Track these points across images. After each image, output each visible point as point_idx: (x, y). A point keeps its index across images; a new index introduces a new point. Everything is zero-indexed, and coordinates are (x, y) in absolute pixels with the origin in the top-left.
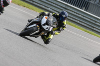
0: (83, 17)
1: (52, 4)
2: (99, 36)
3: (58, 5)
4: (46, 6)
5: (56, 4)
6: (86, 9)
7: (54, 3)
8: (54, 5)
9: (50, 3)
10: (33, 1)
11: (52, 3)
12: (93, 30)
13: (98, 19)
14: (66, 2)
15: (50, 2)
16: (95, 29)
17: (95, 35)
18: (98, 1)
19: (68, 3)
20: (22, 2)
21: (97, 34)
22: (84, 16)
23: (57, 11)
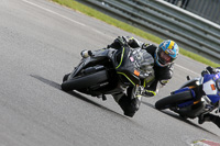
0: (177, 22)
12: (200, 51)
23: (120, 9)
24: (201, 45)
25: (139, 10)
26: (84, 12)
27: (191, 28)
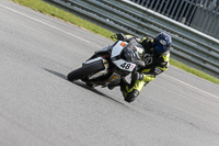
0: (181, 39)
1: (115, 10)
2: (216, 80)
3: (126, 12)
4: (100, 15)
5: (122, 10)
6: (189, 22)
7: (118, 9)
8: (118, 12)
9: (110, 8)
10: (73, 4)
11: (113, 7)
12: (203, 68)
13: (214, 43)
14: (144, 5)
15: (110, 5)
16: (207, 65)
17: (207, 79)
18: (214, 3)
19: (148, 7)
20: (49, 5)
21: (212, 77)
22: (184, 37)
23: (125, 26)
24: (205, 62)
25: (144, 27)
26: (89, 28)
27: (195, 45)
